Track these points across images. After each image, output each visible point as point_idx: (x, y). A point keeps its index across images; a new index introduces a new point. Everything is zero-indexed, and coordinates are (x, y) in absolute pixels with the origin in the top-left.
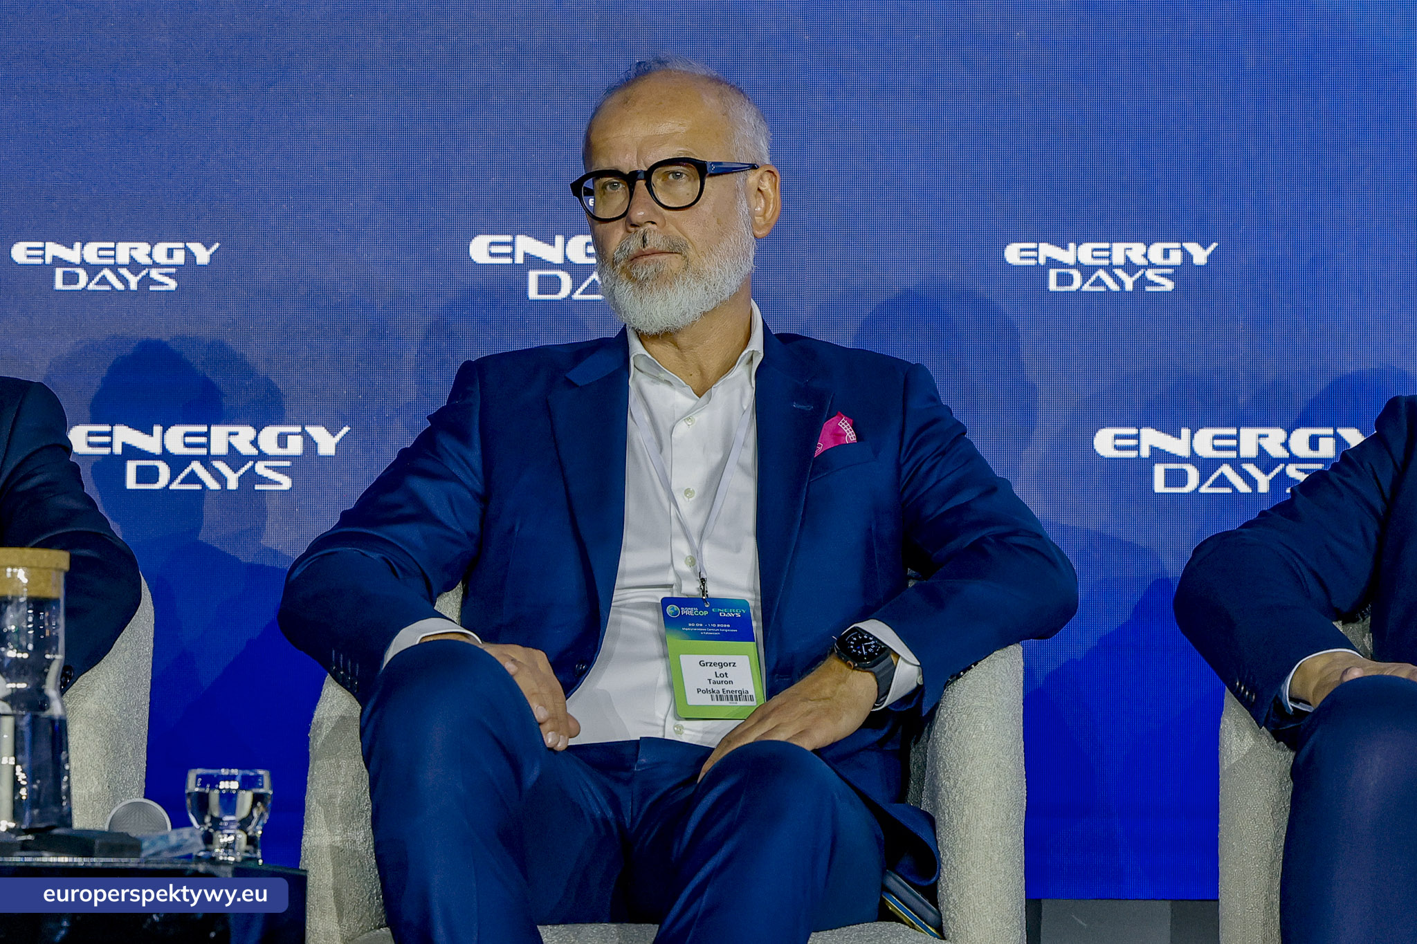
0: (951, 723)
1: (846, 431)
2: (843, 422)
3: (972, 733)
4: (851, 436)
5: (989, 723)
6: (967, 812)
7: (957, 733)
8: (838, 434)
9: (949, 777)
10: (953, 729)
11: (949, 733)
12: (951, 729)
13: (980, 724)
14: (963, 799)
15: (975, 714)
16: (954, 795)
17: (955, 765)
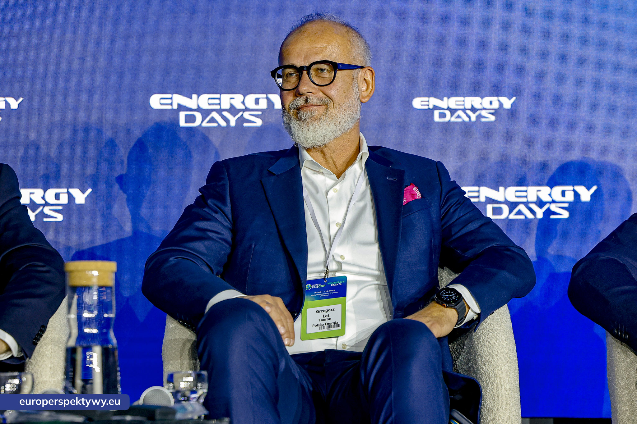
0: (484, 337)
1: (417, 192)
2: (415, 188)
3: (495, 342)
4: (419, 195)
5: (503, 337)
6: (496, 381)
7: (487, 342)
8: (413, 195)
9: (485, 364)
10: (485, 340)
11: (483, 342)
12: (484, 340)
13: (499, 338)
14: (494, 375)
15: (496, 333)
16: (489, 373)
17: (488, 358)
